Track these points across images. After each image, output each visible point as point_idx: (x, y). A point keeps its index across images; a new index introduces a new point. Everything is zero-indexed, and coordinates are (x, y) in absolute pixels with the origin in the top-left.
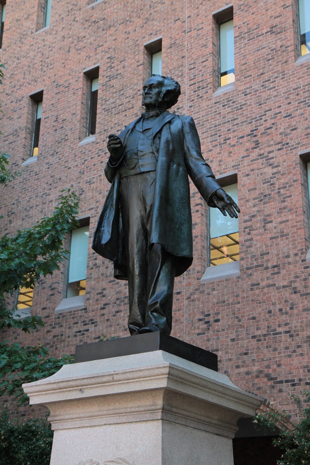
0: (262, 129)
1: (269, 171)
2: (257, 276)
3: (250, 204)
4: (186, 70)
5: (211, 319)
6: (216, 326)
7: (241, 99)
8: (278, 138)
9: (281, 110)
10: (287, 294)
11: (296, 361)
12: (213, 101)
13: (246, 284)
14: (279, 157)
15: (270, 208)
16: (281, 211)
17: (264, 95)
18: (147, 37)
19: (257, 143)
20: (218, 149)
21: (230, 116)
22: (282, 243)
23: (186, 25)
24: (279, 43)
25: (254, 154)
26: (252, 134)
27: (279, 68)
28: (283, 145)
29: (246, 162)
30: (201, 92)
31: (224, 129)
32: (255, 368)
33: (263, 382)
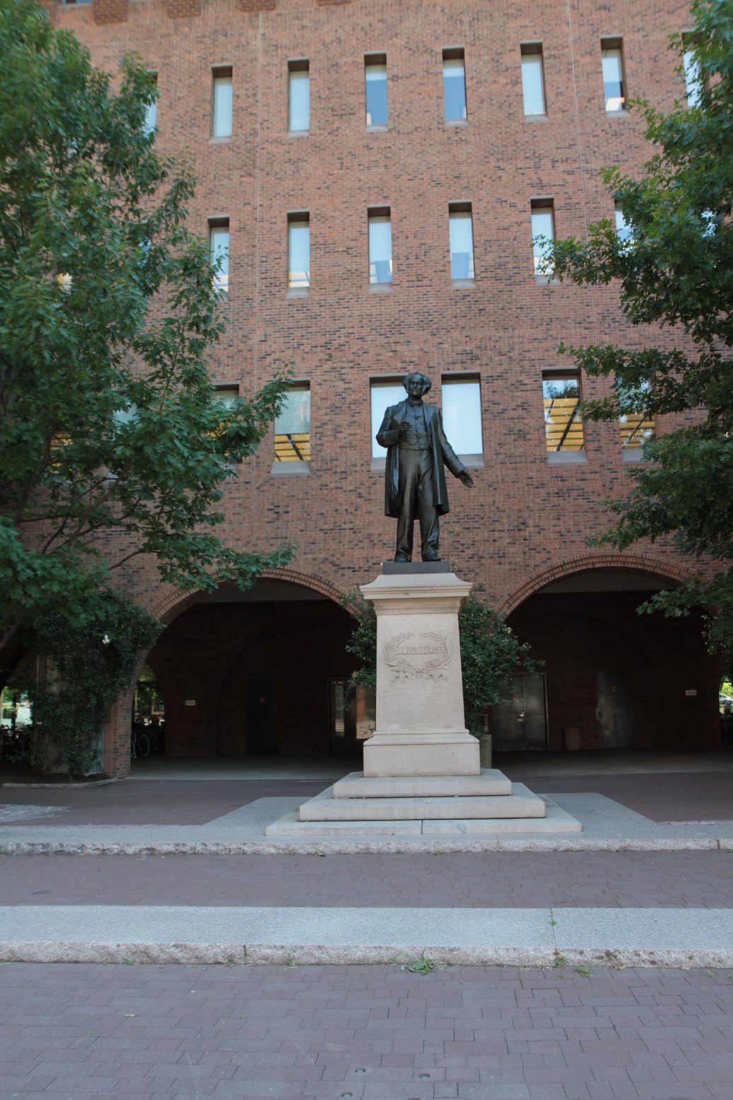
0: (335, 344)
1: (341, 385)
2: (326, 478)
3: (322, 412)
4: (257, 260)
5: (281, 510)
6: (286, 517)
7: (315, 309)
8: (351, 357)
9: (356, 330)
10: (353, 497)
11: (357, 553)
12: (287, 302)
13: (316, 483)
14: (351, 374)
15: (341, 419)
16: (351, 424)
17: (339, 312)
18: (211, 211)
19: (330, 356)
20: (291, 352)
21: (303, 323)
22: (351, 453)
23: (258, 214)
24: (355, 267)
25: (327, 366)
26: (326, 346)
27: (354, 290)
28: (355, 365)
29: (319, 371)
30: (274, 290)
31: (298, 333)
32: (322, 556)
33: (328, 567)
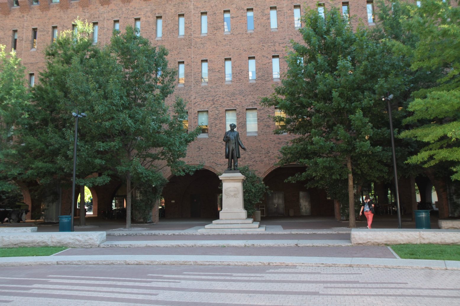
0: (215, 99)
1: (217, 112)
2: (213, 139)
3: (212, 119)
4: (192, 74)
5: (200, 148)
6: (202, 150)
7: (210, 89)
8: (220, 103)
9: (221, 95)
10: (220, 144)
11: (222, 160)
12: (201, 87)
13: (210, 140)
14: (220, 109)
15: (217, 122)
16: (220, 123)
17: (216, 90)
18: (179, 59)
19: (214, 103)
20: (203, 102)
21: (206, 93)
22: (220, 132)
23: (192, 60)
24: (221, 76)
25: (213, 106)
26: (213, 100)
27: (221, 83)
28: (221, 106)
29: (211, 108)
30: (198, 83)
31: (205, 96)
32: (212, 161)
33: (214, 164)
